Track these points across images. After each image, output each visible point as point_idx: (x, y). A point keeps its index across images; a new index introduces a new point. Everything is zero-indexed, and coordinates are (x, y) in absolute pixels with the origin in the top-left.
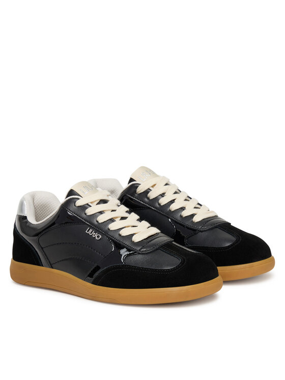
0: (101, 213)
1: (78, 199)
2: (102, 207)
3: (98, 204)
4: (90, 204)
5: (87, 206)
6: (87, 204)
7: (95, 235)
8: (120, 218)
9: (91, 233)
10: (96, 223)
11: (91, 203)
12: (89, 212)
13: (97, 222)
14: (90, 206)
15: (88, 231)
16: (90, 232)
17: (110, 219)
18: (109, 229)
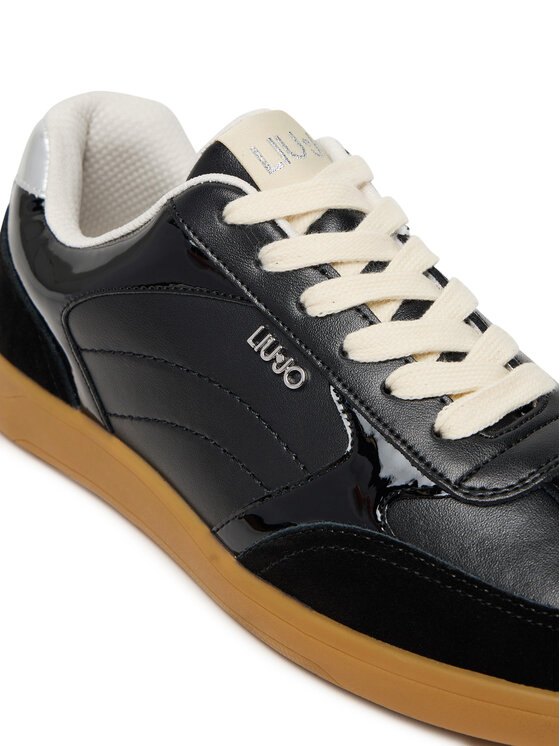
0: (325, 271)
1: (241, 192)
2: (331, 245)
3: (316, 228)
4: (283, 224)
5: (270, 228)
6: (273, 223)
7: (282, 365)
8: (394, 307)
9: (269, 351)
10: (297, 312)
11: (289, 219)
12: (276, 258)
13: (302, 307)
14: (284, 235)
15: (257, 340)
16: (264, 346)
17: (357, 309)
18: (344, 354)
